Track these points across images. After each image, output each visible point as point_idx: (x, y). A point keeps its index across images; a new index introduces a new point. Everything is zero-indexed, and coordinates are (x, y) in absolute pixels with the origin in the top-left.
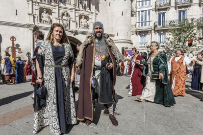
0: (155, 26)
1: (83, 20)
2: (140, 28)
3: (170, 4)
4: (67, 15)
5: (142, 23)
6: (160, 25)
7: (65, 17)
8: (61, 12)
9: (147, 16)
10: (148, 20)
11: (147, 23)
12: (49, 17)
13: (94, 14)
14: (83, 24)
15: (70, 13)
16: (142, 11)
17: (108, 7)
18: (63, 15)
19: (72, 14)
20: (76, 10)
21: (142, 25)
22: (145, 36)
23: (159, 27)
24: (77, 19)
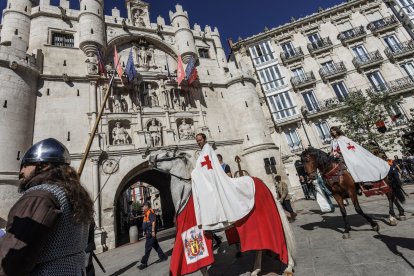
0: (305, 114)
1: (184, 126)
2: (280, 120)
3: (314, 78)
4: (157, 123)
5: (282, 112)
6: (311, 109)
7: (152, 128)
8: (145, 120)
9: (286, 101)
10: (288, 106)
11: (290, 111)
12: (126, 133)
13: (201, 113)
14: (185, 132)
15: (159, 119)
16: (276, 96)
17: (220, 100)
18: (149, 124)
19: (165, 121)
20: (170, 113)
21: (283, 116)
22: (293, 131)
23: (312, 113)
24: (174, 126)
